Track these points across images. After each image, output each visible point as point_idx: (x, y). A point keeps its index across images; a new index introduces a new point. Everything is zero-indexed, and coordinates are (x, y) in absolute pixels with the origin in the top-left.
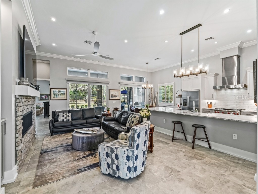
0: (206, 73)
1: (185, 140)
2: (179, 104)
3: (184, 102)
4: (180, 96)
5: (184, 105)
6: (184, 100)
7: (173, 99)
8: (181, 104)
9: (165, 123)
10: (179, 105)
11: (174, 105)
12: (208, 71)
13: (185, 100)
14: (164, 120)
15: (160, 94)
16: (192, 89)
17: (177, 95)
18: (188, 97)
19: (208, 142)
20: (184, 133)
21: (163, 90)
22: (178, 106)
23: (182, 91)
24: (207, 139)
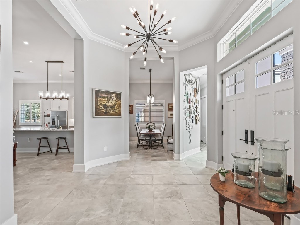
0: (68, 99)
1: (50, 152)
2: (47, 123)
3: (53, 121)
4: (49, 115)
5: (52, 124)
6: (52, 119)
7: (41, 118)
8: (49, 123)
9: (29, 142)
10: (48, 125)
11: (41, 125)
12: (69, 98)
13: (54, 119)
14: (29, 139)
15: (23, 113)
16: (60, 109)
17: (46, 114)
18: (57, 117)
19: (68, 148)
20: (49, 146)
21: (26, 106)
22: (46, 126)
23: (51, 110)
24: (67, 146)
